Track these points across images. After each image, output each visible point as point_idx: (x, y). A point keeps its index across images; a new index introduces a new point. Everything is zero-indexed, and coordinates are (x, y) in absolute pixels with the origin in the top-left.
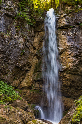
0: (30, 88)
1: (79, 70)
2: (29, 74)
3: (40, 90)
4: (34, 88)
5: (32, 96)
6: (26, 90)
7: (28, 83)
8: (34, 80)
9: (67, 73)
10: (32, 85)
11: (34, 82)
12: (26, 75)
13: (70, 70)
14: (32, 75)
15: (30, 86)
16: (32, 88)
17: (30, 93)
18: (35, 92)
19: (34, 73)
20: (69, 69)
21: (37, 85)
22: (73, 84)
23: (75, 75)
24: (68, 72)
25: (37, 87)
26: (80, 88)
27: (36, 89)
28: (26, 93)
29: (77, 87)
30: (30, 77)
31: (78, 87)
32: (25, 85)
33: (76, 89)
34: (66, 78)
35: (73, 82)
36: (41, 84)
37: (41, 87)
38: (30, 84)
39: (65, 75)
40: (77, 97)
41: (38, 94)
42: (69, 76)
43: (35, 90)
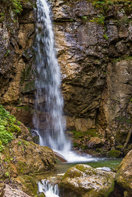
0: (15, 103)
1: (83, 80)
2: (14, 83)
3: (29, 106)
4: (21, 104)
5: (20, 115)
6: (10, 106)
7: (13, 97)
8: (22, 93)
9: (67, 84)
10: (18, 99)
11: (22, 95)
12: (9, 85)
13: (71, 80)
14: (18, 86)
15: (16, 101)
16: (17, 104)
17: (17, 111)
18: (23, 109)
19: (20, 83)
20: (71, 78)
21: (26, 100)
22: (72, 99)
23: (76, 86)
24: (68, 82)
25: (25, 102)
26: (80, 103)
27: (24, 104)
28: (11, 111)
29: (76, 102)
30: (15, 88)
31: (78, 101)
32: (9, 100)
33: (75, 104)
34: (66, 90)
35: (73, 95)
36: (30, 98)
37: (31, 102)
38: (15, 99)
39: (64, 87)
40: (74, 114)
41: (27, 112)
42: (69, 88)
43: (23, 106)
